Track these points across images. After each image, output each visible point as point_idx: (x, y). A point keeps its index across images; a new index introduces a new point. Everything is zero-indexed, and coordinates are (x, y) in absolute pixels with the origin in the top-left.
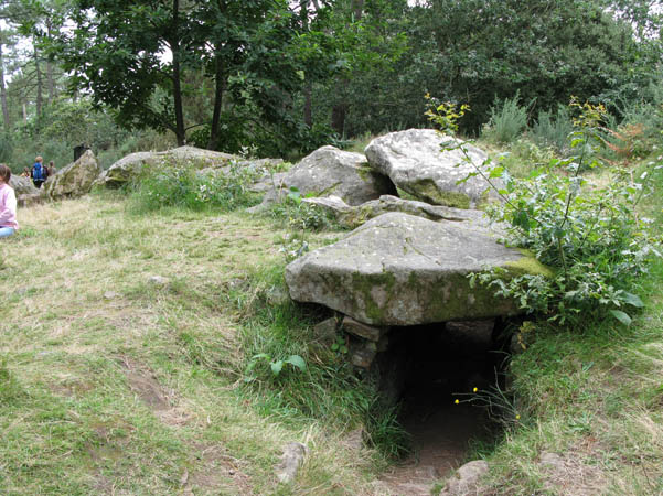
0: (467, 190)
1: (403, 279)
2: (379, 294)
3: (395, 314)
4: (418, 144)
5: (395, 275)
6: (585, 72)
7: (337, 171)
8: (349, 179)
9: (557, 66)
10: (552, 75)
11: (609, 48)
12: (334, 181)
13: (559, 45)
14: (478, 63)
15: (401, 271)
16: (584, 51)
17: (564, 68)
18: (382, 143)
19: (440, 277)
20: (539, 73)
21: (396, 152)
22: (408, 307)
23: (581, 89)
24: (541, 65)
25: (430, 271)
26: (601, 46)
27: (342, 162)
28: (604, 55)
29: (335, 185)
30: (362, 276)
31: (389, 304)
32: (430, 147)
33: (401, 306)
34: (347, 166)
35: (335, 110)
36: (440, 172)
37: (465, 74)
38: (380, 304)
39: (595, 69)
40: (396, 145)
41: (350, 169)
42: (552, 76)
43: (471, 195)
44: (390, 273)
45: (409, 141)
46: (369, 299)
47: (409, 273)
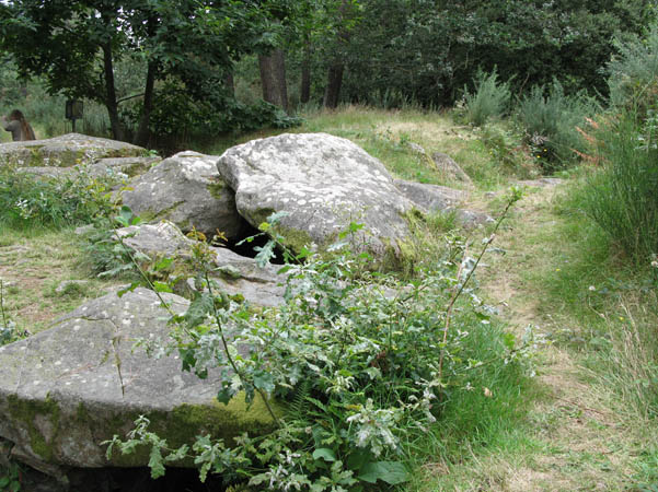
0: (311, 228)
1: (70, 411)
2: (45, 424)
3: (66, 453)
4: (286, 155)
5: (60, 404)
6: (595, 40)
7: (181, 187)
8: (195, 197)
9: (565, 33)
10: (556, 42)
11: (627, 13)
12: (175, 200)
13: (569, 10)
14: (477, 28)
15: (68, 400)
16: (598, 16)
17: (572, 35)
18: (238, 153)
19: (116, 413)
20: (544, 39)
21: (252, 167)
22: (82, 446)
23: (590, 59)
24: (545, 31)
25: (104, 405)
26: (617, 11)
27: (189, 176)
28: (618, 21)
29: (176, 205)
30: (21, 401)
31: (56, 440)
32: (301, 159)
33: (72, 444)
34: (194, 181)
35: (332, 70)
36: (286, 200)
37: (461, 39)
38: (47, 438)
39: (607, 36)
40: (256, 156)
41: (199, 184)
42: (557, 44)
43: (314, 233)
44: (54, 402)
45: (275, 151)
46: (35, 430)
47: (77, 404)
